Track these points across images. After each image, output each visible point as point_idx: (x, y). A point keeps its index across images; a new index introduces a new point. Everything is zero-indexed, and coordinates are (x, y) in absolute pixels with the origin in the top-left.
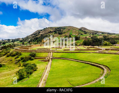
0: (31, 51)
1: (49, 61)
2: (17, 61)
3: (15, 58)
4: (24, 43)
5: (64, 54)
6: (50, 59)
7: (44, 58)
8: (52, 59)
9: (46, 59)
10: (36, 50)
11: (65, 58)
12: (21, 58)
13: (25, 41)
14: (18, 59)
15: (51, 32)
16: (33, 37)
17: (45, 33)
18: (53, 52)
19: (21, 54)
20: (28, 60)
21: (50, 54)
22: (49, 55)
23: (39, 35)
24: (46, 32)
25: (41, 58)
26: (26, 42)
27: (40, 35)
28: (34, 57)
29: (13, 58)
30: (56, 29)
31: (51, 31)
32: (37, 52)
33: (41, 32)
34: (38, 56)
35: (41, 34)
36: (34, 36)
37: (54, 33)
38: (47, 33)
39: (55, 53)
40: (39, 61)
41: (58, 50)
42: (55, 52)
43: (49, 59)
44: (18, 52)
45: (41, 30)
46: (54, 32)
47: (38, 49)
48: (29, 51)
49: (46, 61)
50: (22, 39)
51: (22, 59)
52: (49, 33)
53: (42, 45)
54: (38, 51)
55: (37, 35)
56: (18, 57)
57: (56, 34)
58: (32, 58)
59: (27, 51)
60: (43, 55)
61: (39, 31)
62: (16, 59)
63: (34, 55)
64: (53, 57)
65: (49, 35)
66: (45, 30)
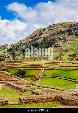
0: (19, 68)
1: (39, 79)
4: (14, 54)
5: (57, 72)
7: (34, 77)
8: (42, 77)
9: (36, 77)
10: (26, 67)
11: (57, 76)
13: (16, 50)
15: (61, 32)
16: (29, 42)
17: (51, 35)
18: (46, 69)
21: (41, 72)
23: (40, 38)
24: (53, 33)
25: (30, 77)
26: (18, 51)
27: (42, 39)
28: (23, 75)
30: (70, 26)
31: (62, 30)
32: (26, 69)
33: (44, 32)
34: (27, 74)
35: (43, 36)
36: (32, 40)
37: (68, 33)
38: (54, 35)
41: (52, 66)
42: (47, 70)
43: (38, 77)
44: (4, 69)
45: (44, 30)
46: (68, 31)
47: (28, 65)
48: (17, 68)
49: (35, 80)
50: (12, 45)
52: (58, 34)
53: (36, 60)
54: (28, 68)
55: (36, 39)
57: (71, 36)
58: (20, 76)
59: (15, 67)
60: (33, 72)
61: (40, 32)
63: (22, 72)
64: (43, 75)
65: (58, 38)
66: (51, 29)
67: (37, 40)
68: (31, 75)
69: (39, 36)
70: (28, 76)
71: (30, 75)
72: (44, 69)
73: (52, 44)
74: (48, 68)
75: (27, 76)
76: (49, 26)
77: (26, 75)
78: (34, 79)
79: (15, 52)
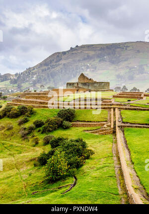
1: (115, 132)
2: (26, 132)
3: (20, 124)
6: (117, 129)
7: (100, 125)
8: (121, 127)
9: (105, 126)
12: (34, 123)
13: (24, 81)
14: (27, 125)
15: (89, 57)
16: (43, 71)
18: (122, 107)
19: (32, 113)
20: (55, 129)
21: (114, 115)
22: (112, 116)
23: (59, 65)
26: (27, 83)
27: (61, 66)
28: (71, 121)
29: (14, 123)
31: (91, 55)
34: (80, 118)
35: (63, 62)
37: (99, 59)
39: (127, 112)
40: (86, 132)
42: (126, 109)
43: (112, 127)
44: (24, 108)
45: (65, 53)
49: (106, 134)
50: (16, 75)
51: (38, 125)
53: (80, 91)
56: (26, 121)
57: (103, 63)
58: (66, 123)
61: (58, 56)
62: (22, 126)
63: (69, 115)
64: (123, 122)
65: (84, 66)
66: (73, 52)
67: (54, 68)
68: (91, 122)
69: (56, 62)
70: (82, 123)
71: (88, 122)
72: (118, 107)
73: (76, 74)
74: (125, 105)
75: (80, 123)
76: (70, 49)
77: (79, 121)
78: (103, 130)
79: (22, 85)
